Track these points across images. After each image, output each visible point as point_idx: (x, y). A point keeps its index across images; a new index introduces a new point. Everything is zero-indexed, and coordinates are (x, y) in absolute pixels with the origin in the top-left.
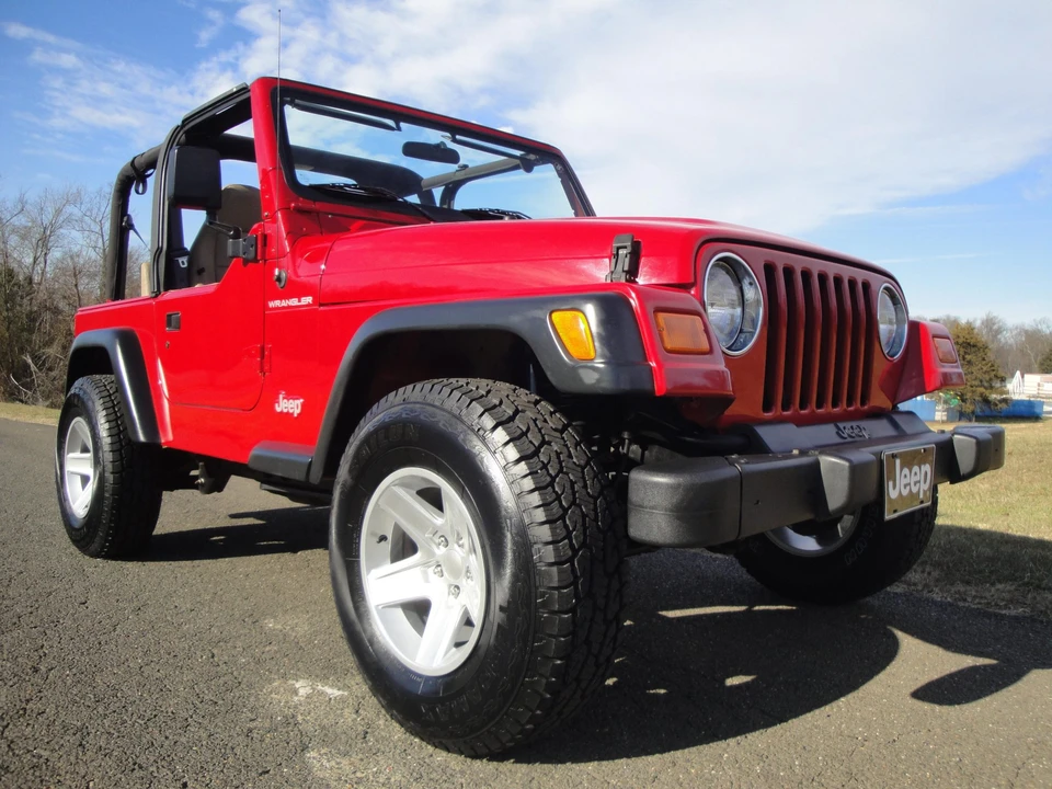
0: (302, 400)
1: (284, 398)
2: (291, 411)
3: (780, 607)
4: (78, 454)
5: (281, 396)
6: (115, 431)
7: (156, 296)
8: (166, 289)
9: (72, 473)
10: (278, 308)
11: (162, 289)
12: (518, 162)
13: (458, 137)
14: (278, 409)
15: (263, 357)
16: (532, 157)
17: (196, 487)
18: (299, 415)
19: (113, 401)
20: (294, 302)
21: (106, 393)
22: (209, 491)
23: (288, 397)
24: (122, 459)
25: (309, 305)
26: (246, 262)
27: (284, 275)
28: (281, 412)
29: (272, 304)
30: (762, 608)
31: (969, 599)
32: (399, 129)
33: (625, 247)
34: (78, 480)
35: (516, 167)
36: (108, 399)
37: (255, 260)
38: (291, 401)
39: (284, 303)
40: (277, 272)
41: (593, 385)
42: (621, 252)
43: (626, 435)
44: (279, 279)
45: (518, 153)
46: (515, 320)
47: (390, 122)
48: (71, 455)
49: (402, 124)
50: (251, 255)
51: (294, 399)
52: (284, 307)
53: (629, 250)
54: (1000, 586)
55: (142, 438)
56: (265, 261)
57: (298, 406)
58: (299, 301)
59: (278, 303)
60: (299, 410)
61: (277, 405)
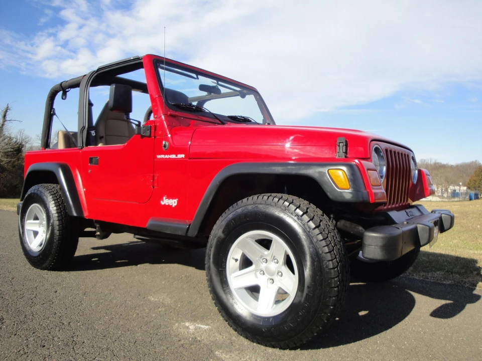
0: (177, 200)
1: (166, 199)
2: (171, 204)
3: (360, 283)
4: (32, 221)
5: (164, 198)
6: (59, 211)
7: (82, 148)
8: (87, 145)
9: (29, 230)
10: (163, 158)
11: (84, 145)
12: (238, 93)
13: (220, 83)
14: (162, 203)
15: (154, 179)
16: (245, 91)
17: (95, 236)
18: (175, 206)
19: (56, 196)
20: (173, 156)
21: (53, 193)
22: (102, 238)
23: (169, 197)
24: (63, 224)
25: (182, 158)
26: (143, 137)
27: (167, 144)
28: (165, 205)
29: (159, 157)
30: (353, 284)
31: (430, 278)
32: (198, 78)
33: (343, 143)
34: (32, 233)
35: (238, 95)
36: (54, 196)
37: (150, 136)
38: (171, 200)
39: (167, 157)
40: (164, 142)
41: (349, 199)
42: (340, 144)
43: (332, 216)
44: (165, 146)
45: (238, 89)
46: (313, 172)
47: (194, 75)
48: (28, 221)
49: (199, 76)
50: (148, 133)
51: (173, 199)
52: (166, 158)
53: (344, 144)
54: (438, 273)
55: (75, 214)
56: (155, 137)
57: (175, 202)
58: (176, 156)
59: (163, 156)
60: (176, 204)
61: (162, 201)
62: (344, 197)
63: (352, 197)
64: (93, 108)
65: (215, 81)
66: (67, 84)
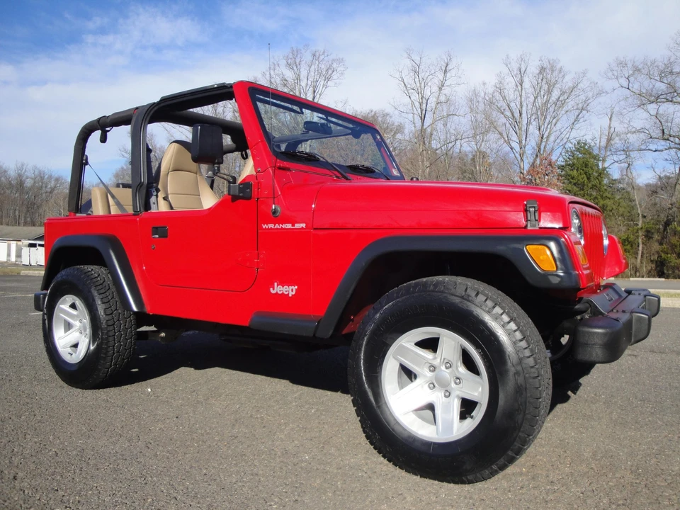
0: (296, 287)
1: (278, 285)
2: (286, 293)
5: (276, 284)
7: (139, 214)
10: (271, 229)
12: (350, 131)
14: (273, 292)
15: (258, 259)
18: (293, 296)
20: (289, 226)
23: (282, 284)
25: (302, 228)
27: (279, 209)
28: (277, 294)
29: (265, 226)
32: (303, 113)
33: (534, 207)
35: (349, 134)
37: (250, 198)
38: (286, 287)
39: (279, 226)
40: (273, 207)
41: (557, 284)
42: (531, 209)
44: (275, 212)
46: (501, 249)
47: (298, 109)
49: (304, 110)
51: (288, 286)
52: (277, 229)
53: (537, 209)
55: (135, 308)
56: (258, 199)
57: (292, 290)
58: (293, 225)
59: (271, 226)
60: (294, 293)
61: (271, 289)
62: (549, 281)
63: (560, 282)
64: (152, 155)
65: (323, 116)
66: (109, 120)
